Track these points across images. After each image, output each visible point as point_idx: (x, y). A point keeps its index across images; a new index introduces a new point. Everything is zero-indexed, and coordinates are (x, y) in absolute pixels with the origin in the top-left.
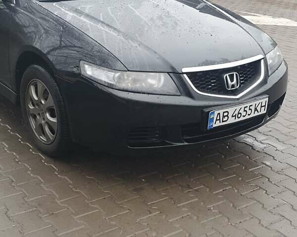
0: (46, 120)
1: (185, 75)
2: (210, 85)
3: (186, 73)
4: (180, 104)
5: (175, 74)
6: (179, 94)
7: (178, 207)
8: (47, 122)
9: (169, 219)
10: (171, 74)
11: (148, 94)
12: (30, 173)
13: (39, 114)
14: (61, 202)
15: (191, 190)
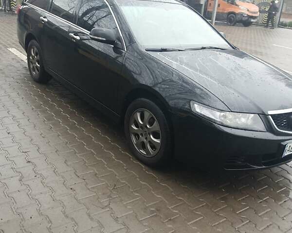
0: (148, 140)
1: (270, 117)
2: (283, 124)
3: (271, 115)
4: (267, 139)
5: (263, 115)
6: (265, 130)
7: (259, 216)
8: (149, 141)
9: (260, 228)
10: (260, 115)
11: (245, 130)
12: (139, 180)
13: (142, 134)
14: (172, 208)
15: (261, 201)
